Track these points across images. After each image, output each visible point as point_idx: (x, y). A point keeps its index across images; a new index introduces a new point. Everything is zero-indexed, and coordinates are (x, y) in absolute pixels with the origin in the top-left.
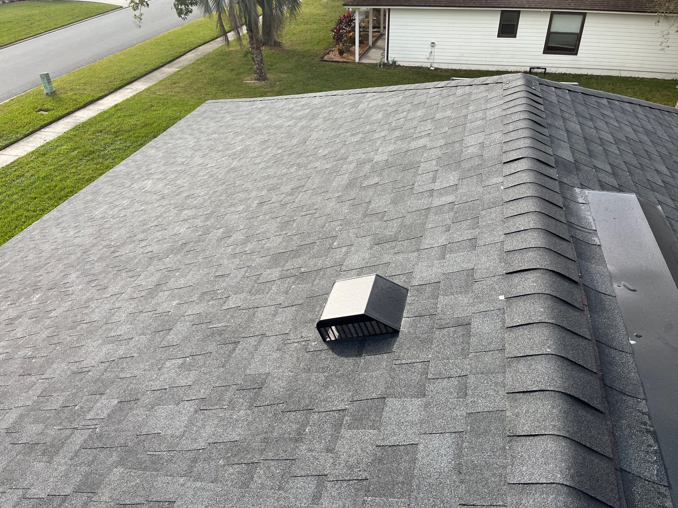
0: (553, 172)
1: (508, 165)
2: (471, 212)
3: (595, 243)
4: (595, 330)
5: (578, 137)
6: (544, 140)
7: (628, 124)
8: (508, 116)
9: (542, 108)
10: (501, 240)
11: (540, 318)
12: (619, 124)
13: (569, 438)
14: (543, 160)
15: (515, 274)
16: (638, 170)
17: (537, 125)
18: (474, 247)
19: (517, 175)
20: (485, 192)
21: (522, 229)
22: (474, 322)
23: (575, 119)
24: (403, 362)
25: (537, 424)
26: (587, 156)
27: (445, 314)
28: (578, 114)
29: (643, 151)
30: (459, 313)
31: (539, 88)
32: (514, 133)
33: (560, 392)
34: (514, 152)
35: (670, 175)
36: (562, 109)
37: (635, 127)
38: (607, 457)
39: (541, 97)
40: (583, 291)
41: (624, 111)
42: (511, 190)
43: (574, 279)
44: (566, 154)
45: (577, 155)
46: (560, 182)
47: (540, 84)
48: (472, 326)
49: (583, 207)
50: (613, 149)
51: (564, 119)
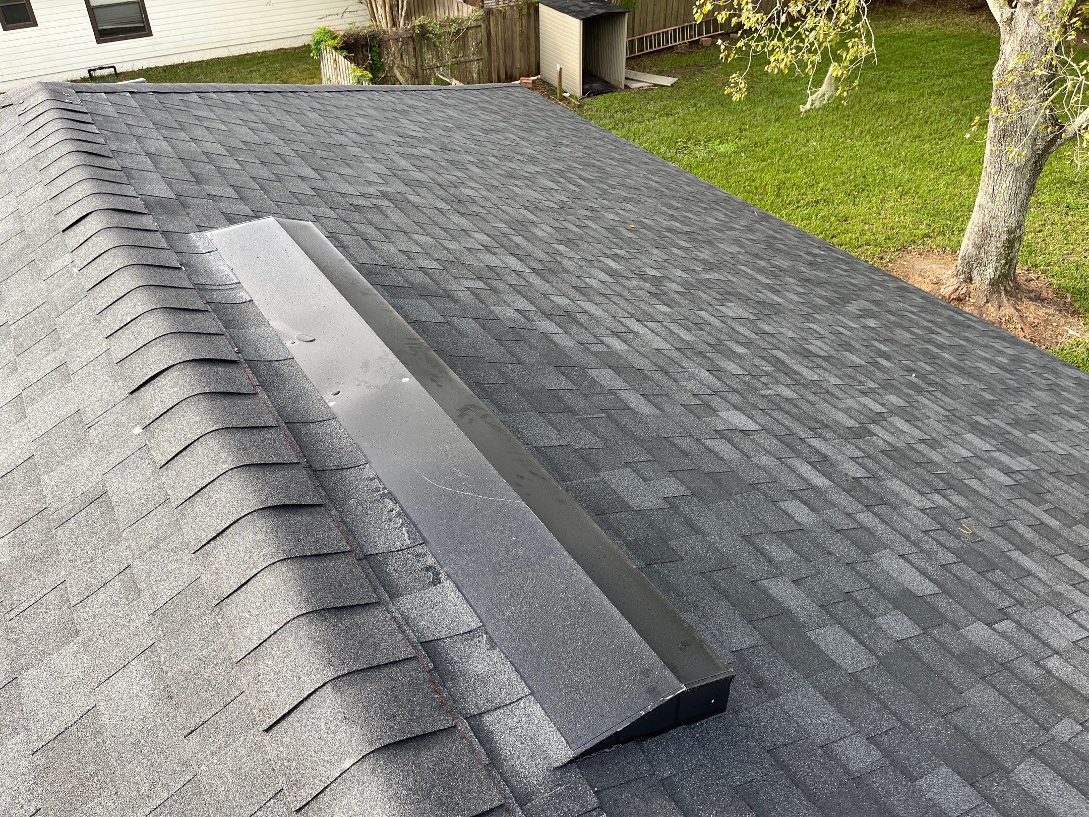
0: (148, 221)
1: (70, 232)
2: (41, 326)
3: (244, 300)
4: (280, 411)
5: (170, 160)
6: (115, 176)
7: (241, 122)
8: (41, 155)
9: (93, 128)
10: (104, 350)
11: (198, 431)
12: (227, 126)
13: (288, 558)
14: (123, 208)
15: (143, 389)
16: (275, 183)
17: (95, 158)
18: (68, 377)
19: (90, 243)
20: (51, 287)
21: (129, 320)
22: (111, 486)
23: (155, 134)
24: (23, 607)
25: (243, 567)
26: (195, 183)
27: (61, 499)
28: (157, 125)
29: (274, 155)
30: (84, 486)
31: (77, 99)
32: (60, 179)
33: (258, 510)
34: (71, 209)
35: (319, 177)
36: (128, 122)
37: (252, 125)
38: (343, 552)
39: (86, 113)
40: (247, 370)
41: (228, 106)
42: (90, 268)
43: (229, 358)
44: (159, 189)
45: (178, 187)
46: (163, 232)
47: (77, 92)
48: (110, 492)
49: (210, 258)
50: (230, 163)
51: (138, 137)
